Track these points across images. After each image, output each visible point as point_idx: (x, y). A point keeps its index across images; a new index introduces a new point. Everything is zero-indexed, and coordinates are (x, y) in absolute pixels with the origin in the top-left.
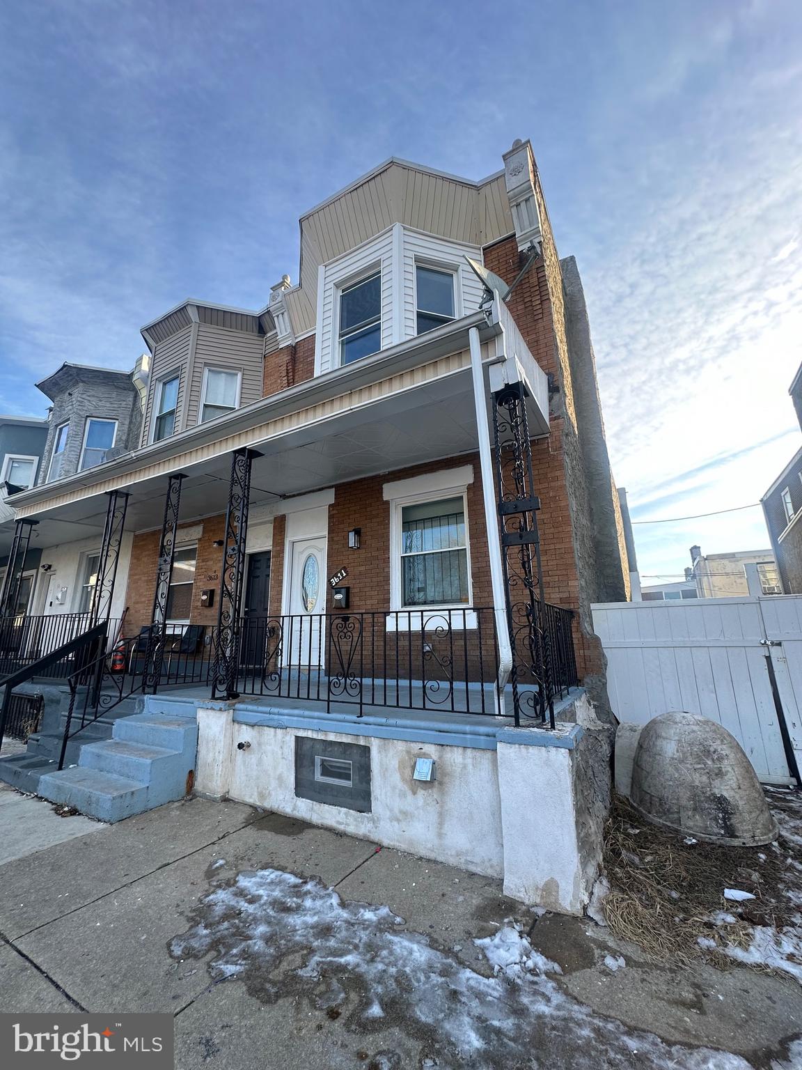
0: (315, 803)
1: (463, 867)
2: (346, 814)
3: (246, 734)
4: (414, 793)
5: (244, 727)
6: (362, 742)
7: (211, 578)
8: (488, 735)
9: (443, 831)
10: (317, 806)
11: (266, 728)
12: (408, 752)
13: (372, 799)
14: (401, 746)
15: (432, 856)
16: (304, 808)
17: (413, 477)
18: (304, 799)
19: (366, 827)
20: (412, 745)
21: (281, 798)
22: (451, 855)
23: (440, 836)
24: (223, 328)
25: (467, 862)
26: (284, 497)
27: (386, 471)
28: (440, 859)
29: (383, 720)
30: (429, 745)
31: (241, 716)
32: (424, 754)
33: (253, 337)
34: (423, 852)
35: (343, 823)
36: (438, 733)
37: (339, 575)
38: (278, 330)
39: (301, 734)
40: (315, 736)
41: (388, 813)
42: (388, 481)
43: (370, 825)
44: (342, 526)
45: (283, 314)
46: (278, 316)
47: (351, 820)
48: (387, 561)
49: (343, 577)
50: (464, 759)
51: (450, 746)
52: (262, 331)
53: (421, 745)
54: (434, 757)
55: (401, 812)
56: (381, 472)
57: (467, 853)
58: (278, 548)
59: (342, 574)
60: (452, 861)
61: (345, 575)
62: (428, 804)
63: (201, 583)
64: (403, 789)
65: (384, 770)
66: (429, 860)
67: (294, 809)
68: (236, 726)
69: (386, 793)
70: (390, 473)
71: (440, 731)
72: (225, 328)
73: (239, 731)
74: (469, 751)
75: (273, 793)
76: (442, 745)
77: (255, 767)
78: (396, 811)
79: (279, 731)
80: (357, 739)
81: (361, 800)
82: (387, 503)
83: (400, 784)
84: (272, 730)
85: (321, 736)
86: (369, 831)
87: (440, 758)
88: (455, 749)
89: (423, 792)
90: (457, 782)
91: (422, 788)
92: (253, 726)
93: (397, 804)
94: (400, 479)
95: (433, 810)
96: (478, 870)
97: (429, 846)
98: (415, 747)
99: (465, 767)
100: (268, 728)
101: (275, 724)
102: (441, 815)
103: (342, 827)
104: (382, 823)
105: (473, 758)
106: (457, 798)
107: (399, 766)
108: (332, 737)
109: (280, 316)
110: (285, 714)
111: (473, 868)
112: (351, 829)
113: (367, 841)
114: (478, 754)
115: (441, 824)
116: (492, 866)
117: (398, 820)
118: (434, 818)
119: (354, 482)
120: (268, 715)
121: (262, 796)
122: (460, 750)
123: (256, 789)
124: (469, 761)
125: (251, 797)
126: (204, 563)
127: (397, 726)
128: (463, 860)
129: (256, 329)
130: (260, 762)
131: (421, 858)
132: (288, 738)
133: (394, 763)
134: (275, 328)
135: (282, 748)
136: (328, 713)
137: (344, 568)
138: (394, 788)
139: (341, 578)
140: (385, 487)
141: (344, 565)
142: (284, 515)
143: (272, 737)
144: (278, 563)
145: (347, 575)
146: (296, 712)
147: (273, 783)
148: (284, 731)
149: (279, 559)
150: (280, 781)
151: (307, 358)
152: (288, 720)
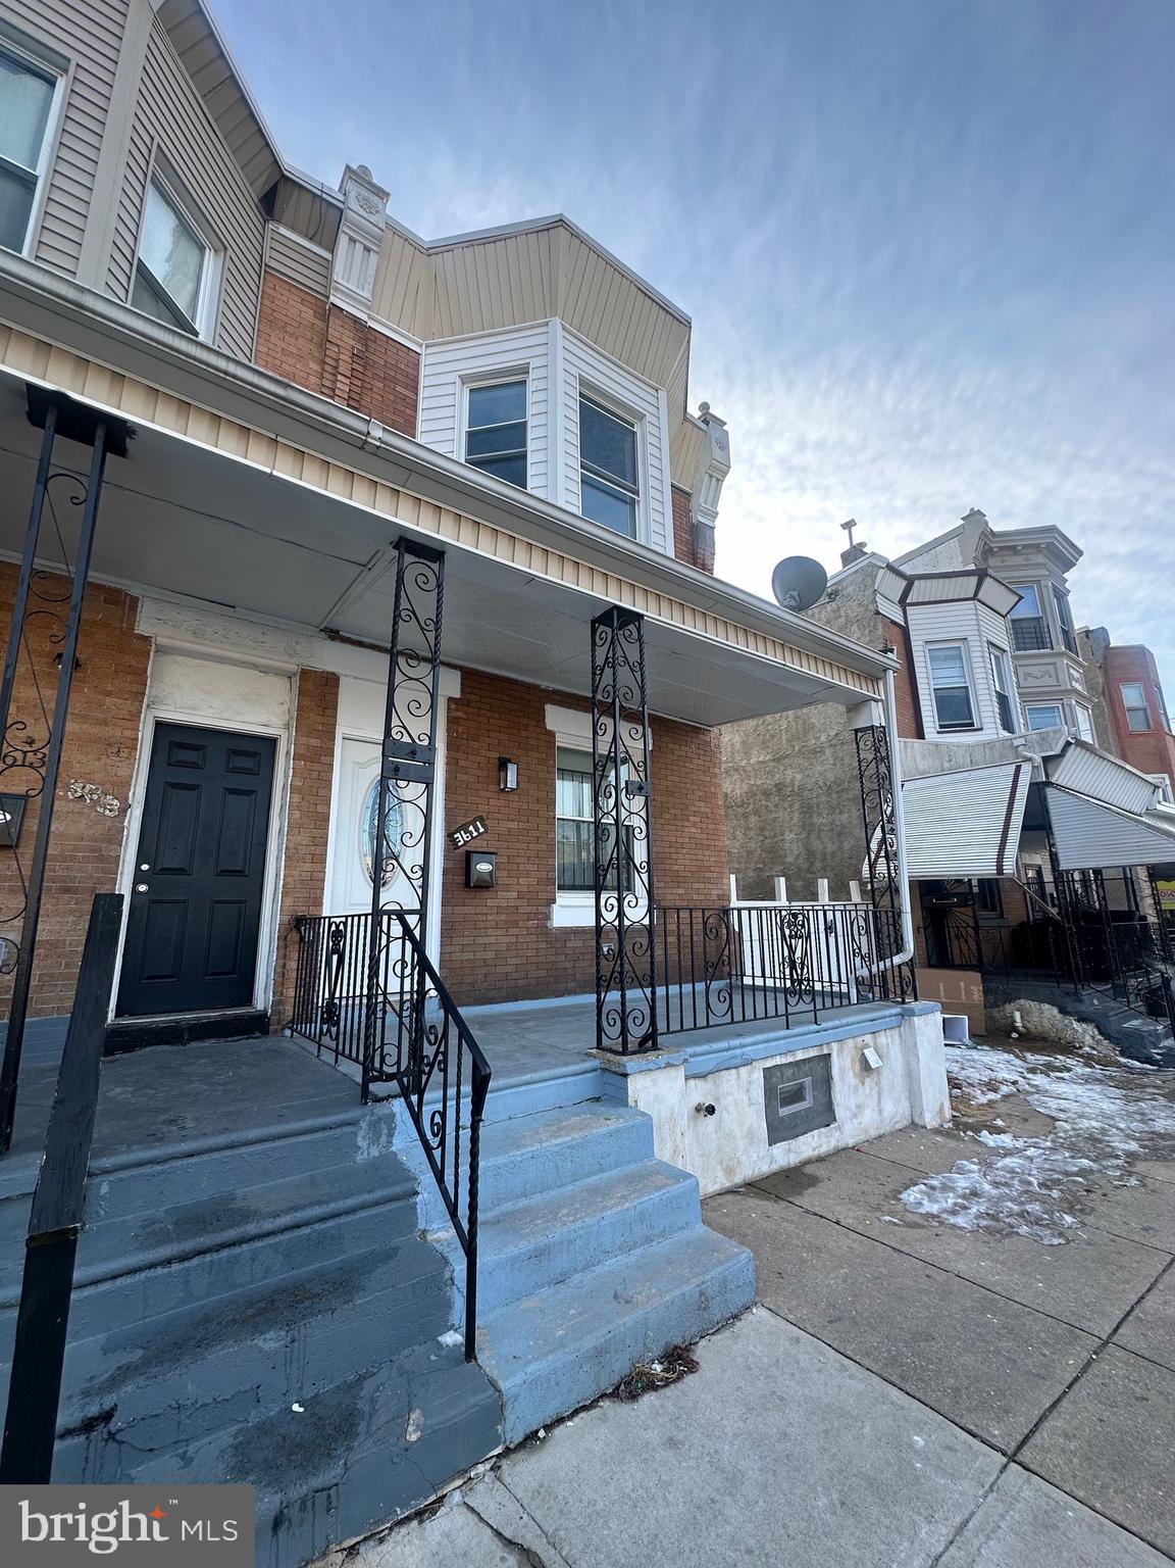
0: (789, 1141)
1: (894, 1129)
2: (817, 1136)
3: (695, 1092)
4: (865, 1083)
6: (825, 1051)
9: (881, 1107)
10: (793, 1143)
11: (723, 1073)
12: (858, 1046)
13: (835, 1107)
14: (851, 1044)
15: (878, 1133)
16: (782, 1155)
18: (778, 1144)
19: (834, 1138)
20: (859, 1038)
21: (755, 1157)
22: (887, 1124)
23: (880, 1113)
24: (201, 100)
25: (895, 1123)
27: (551, 686)
28: (882, 1132)
29: (837, 1023)
30: (869, 1035)
32: (866, 1044)
34: (873, 1134)
35: (817, 1148)
36: (870, 1023)
37: (471, 828)
38: (338, 257)
39: (770, 1063)
40: (783, 1060)
41: (848, 1113)
42: (553, 703)
43: (837, 1135)
45: (367, 248)
46: (352, 240)
47: (823, 1139)
49: (480, 834)
50: (887, 1039)
51: (879, 1031)
52: (270, 204)
53: (864, 1037)
54: (873, 1045)
55: (856, 1106)
56: (544, 684)
57: (894, 1117)
59: (477, 830)
60: (888, 1129)
61: (482, 830)
62: (872, 1089)
64: (857, 1081)
65: (841, 1073)
66: (878, 1138)
67: (771, 1163)
68: (688, 1084)
69: (844, 1096)
70: (555, 692)
71: (871, 1021)
73: (689, 1090)
74: (888, 1032)
75: (743, 1158)
76: (875, 1032)
77: (714, 1136)
78: (853, 1108)
79: (743, 1071)
80: (820, 1050)
81: (828, 1112)
83: (854, 1080)
84: (734, 1071)
85: (790, 1059)
86: (838, 1141)
87: (876, 1044)
88: (882, 1032)
89: (870, 1079)
91: (869, 1076)
92: (704, 1076)
93: (853, 1101)
94: (569, 708)
95: (875, 1094)
97: (876, 1125)
98: (861, 1041)
99: (888, 1045)
100: (727, 1072)
101: (738, 1061)
102: (879, 1095)
103: (817, 1152)
104: (846, 1126)
105: (891, 1039)
107: (852, 1063)
108: (800, 1056)
110: (750, 1043)
111: (898, 1126)
112: (825, 1148)
113: (839, 1153)
114: (893, 1034)
115: (880, 1101)
117: (855, 1116)
118: (875, 1098)
119: (498, 678)
120: (725, 1053)
121: (729, 1171)
122: (885, 1032)
123: (719, 1167)
125: (716, 1182)
127: (848, 1025)
131: (874, 1140)
132: (755, 1075)
133: (848, 1062)
134: (332, 250)
135: (747, 1091)
136: (788, 1028)
137: (481, 819)
138: (849, 1087)
139: (475, 834)
140: (549, 708)
141: (481, 814)
142: (333, 674)
143: (733, 1082)
144: (315, 775)
145: (486, 832)
146: (760, 1037)
147: (741, 1144)
148: (749, 1067)
149: (317, 767)
150: (750, 1135)
151: (394, 380)
152: (753, 1050)
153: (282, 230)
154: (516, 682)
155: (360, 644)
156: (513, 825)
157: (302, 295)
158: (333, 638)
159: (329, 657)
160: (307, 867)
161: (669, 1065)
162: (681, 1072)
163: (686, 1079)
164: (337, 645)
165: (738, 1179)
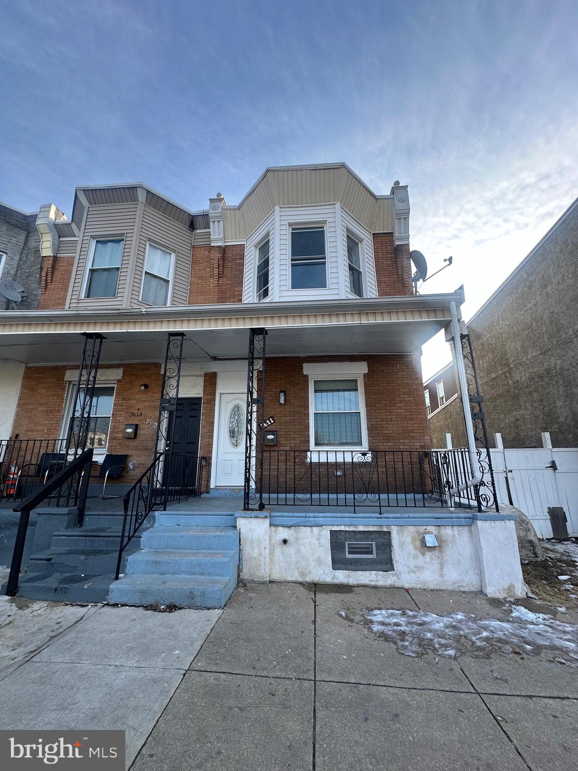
0: (350, 571)
1: (457, 590)
2: (375, 574)
3: (283, 533)
4: (423, 555)
5: (281, 529)
6: (385, 529)
7: (133, 414)
8: (466, 518)
9: (443, 573)
10: (352, 573)
11: (302, 527)
12: (418, 532)
13: (394, 563)
14: (412, 529)
15: (438, 588)
16: (342, 577)
17: (326, 362)
18: (341, 571)
19: (391, 579)
20: (420, 527)
21: (322, 572)
22: (449, 585)
23: (442, 576)
24: (163, 214)
25: (459, 586)
26: (215, 359)
27: (306, 355)
28: (442, 588)
29: (399, 515)
30: (431, 527)
31: (278, 521)
32: (428, 532)
33: (185, 229)
34: (432, 587)
35: (374, 581)
36: (435, 519)
37: (268, 421)
38: (211, 230)
39: (335, 528)
40: (347, 529)
41: (407, 569)
42: (307, 362)
43: (395, 578)
44: (269, 387)
45: (219, 221)
46: (214, 222)
47: (380, 578)
48: (307, 415)
49: (272, 424)
50: (453, 532)
51: (444, 526)
52: (192, 226)
53: (425, 527)
54: (434, 533)
55: (415, 567)
56: (302, 355)
57: (458, 582)
58: (209, 397)
59: (270, 422)
60: (450, 588)
61: (272, 422)
62: (433, 560)
63: (122, 418)
64: (415, 553)
65: (402, 545)
66: (437, 590)
67: (333, 578)
68: (273, 528)
69: (404, 558)
70: (308, 357)
71: (437, 518)
72: (164, 215)
73: (275, 532)
74: (455, 527)
75: (313, 570)
76: (439, 526)
77: (294, 555)
78: (412, 567)
79: (314, 528)
80: (381, 528)
81: (387, 564)
82: (307, 376)
83: (413, 551)
84: (309, 528)
85: (352, 529)
86: (394, 582)
87: (438, 533)
88: (447, 527)
89: (429, 553)
90: (450, 545)
91: (428, 551)
92: (289, 527)
93: (412, 563)
94: (316, 362)
95: (436, 563)
96: (466, 589)
97: (436, 582)
98: (422, 529)
99: (454, 536)
100: (304, 528)
101: (312, 524)
102: (442, 566)
103: (373, 583)
104: (403, 575)
105: (458, 531)
106: (450, 554)
107: (412, 541)
108: (361, 528)
109: (216, 223)
110: (320, 517)
111: (462, 589)
112: (381, 583)
113: (394, 589)
114: (461, 528)
115: (442, 569)
116: (473, 586)
117: (414, 572)
118: (436, 566)
119: (279, 358)
120: (304, 519)
121: (302, 574)
122: (450, 527)
123: (296, 570)
124: (456, 533)
125: (293, 576)
126: (125, 402)
127: (409, 518)
128: (456, 586)
129: (188, 223)
130: (298, 551)
131: (432, 590)
132: (324, 532)
133: (409, 540)
134: (209, 228)
135: (318, 539)
136: (355, 513)
137: (272, 417)
138: (409, 554)
139: (269, 423)
140: (305, 365)
141: (272, 415)
142: (215, 372)
143: (309, 533)
144: (209, 408)
145: (274, 422)
146: (329, 515)
147: (313, 564)
148: (320, 528)
149: (210, 405)
150: (319, 561)
151: (236, 259)
152: (323, 520)
153: (198, 231)
154: (288, 357)
155: (224, 359)
156: (288, 418)
157: (204, 248)
158: (215, 360)
159: (214, 367)
160: (207, 440)
161: (256, 517)
162: (267, 521)
163: (270, 525)
164: (217, 362)
165: (308, 579)
